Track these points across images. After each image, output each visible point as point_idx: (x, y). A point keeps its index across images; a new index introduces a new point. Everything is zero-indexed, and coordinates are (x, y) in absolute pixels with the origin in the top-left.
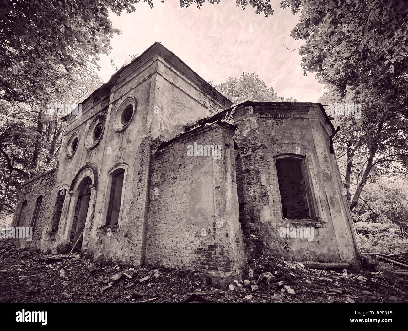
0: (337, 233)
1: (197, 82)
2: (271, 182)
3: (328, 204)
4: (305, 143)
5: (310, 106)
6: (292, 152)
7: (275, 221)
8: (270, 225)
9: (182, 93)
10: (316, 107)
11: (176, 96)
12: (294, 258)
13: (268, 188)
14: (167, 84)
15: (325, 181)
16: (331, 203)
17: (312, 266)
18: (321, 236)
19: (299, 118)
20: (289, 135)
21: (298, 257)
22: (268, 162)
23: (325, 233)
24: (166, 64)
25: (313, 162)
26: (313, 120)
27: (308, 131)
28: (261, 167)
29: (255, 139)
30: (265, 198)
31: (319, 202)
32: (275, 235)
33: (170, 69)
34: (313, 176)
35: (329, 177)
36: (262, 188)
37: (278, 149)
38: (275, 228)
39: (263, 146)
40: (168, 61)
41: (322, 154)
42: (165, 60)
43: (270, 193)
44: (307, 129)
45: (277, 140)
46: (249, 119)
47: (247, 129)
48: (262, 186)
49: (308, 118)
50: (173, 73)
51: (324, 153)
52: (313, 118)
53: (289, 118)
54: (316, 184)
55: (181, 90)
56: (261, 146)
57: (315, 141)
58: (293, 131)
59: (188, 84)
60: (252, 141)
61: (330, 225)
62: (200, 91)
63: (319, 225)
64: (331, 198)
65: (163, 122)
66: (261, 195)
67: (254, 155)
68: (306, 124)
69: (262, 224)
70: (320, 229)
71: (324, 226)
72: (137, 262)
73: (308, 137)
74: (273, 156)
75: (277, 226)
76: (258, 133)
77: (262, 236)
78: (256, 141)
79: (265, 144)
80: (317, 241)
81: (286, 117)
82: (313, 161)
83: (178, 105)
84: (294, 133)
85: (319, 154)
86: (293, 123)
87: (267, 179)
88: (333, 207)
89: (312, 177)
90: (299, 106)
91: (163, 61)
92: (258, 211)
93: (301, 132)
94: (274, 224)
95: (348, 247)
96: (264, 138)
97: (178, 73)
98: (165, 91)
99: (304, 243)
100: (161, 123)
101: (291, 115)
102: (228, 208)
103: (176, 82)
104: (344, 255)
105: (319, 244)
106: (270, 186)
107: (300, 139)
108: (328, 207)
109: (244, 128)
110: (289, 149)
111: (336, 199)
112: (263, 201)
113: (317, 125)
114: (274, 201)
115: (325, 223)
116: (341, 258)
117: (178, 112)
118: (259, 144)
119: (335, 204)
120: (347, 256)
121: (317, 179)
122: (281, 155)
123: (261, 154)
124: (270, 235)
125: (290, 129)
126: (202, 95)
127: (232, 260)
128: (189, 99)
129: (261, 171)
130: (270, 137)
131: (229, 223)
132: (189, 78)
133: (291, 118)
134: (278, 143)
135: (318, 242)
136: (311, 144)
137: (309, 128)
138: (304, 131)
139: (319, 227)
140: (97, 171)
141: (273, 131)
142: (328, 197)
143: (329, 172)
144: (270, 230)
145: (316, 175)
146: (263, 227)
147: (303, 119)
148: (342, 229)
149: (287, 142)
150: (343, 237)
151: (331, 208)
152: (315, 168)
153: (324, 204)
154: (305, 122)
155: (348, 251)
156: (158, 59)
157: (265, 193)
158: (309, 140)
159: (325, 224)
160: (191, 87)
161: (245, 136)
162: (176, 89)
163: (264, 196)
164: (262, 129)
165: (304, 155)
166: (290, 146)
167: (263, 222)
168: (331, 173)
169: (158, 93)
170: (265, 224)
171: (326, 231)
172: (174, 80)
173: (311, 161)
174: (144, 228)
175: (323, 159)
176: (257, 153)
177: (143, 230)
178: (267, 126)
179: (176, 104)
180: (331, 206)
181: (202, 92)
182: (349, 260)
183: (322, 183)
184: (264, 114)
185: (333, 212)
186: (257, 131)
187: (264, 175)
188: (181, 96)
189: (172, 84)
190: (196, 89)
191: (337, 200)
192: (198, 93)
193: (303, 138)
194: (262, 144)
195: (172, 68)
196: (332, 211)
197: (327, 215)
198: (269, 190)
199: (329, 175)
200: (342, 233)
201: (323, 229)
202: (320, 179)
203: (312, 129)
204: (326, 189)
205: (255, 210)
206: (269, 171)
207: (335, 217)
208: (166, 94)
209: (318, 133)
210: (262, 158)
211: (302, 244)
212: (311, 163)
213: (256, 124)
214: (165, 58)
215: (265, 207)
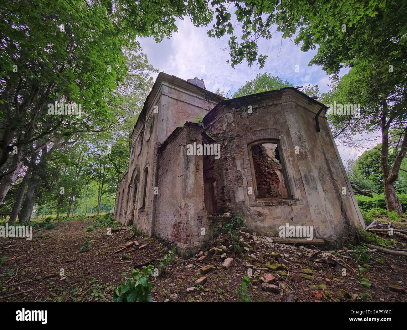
0: (312, 209)
1: (201, 93)
2: (246, 166)
3: (303, 182)
4: (278, 127)
5: (282, 92)
6: (266, 137)
7: (249, 200)
8: (244, 204)
9: (187, 104)
10: (288, 91)
11: (180, 108)
12: (266, 233)
13: (243, 172)
14: (171, 100)
15: (299, 160)
16: (306, 181)
17: (281, 241)
18: (295, 213)
19: (273, 105)
20: (263, 122)
21: (270, 233)
22: (242, 149)
23: (299, 210)
24: (170, 86)
25: (286, 144)
26: (286, 104)
27: (281, 116)
28: (237, 155)
29: (231, 131)
30: (240, 181)
31: (293, 180)
32: (248, 212)
33: (174, 89)
34: (287, 156)
35: (304, 156)
36: (237, 172)
37: (252, 136)
38: (249, 207)
39: (238, 136)
40: (172, 84)
41: (296, 134)
42: (170, 83)
43: (244, 176)
44: (281, 113)
45: (251, 129)
46: (226, 115)
47: (225, 124)
48: (237, 171)
49: (282, 103)
50: (177, 91)
51: (298, 133)
52: (286, 102)
53: (262, 107)
54: (290, 164)
55: (185, 102)
56: (236, 136)
57: (289, 123)
58: (267, 117)
59: (192, 97)
60: (229, 133)
61: (305, 202)
62: (204, 100)
63: (292, 202)
64: (305, 176)
65: (168, 129)
66: (236, 178)
67: (231, 144)
68: (280, 109)
69: (237, 204)
70: (293, 207)
71: (298, 203)
72: (150, 234)
73: (281, 121)
74: (247, 143)
75: (250, 204)
76: (234, 125)
77: (237, 214)
78: (233, 133)
79: (241, 134)
80: (290, 217)
81: (259, 107)
82: (286, 142)
83: (183, 114)
84: (268, 119)
85: (293, 135)
86: (266, 111)
87: (242, 164)
88: (308, 184)
89: (285, 158)
90: (272, 94)
91: (167, 84)
92: (234, 192)
93: (274, 117)
94: (248, 203)
95: (325, 224)
96: (239, 128)
97: (181, 90)
98: (170, 106)
99: (276, 219)
100: (167, 131)
101: (264, 104)
102: (189, 192)
103: (180, 97)
104: (320, 232)
105: (293, 220)
106: (245, 170)
107: (274, 124)
108: (302, 185)
109: (223, 124)
110: (262, 135)
111: (311, 176)
112: (239, 183)
113: (291, 108)
114: (248, 183)
115: (299, 200)
116: (317, 234)
117: (183, 120)
118: (235, 135)
119: (311, 182)
120: (324, 233)
121: (290, 159)
122: (255, 141)
123: (236, 143)
124: (243, 213)
125: (263, 117)
126: (207, 102)
127: (191, 234)
128: (194, 107)
129: (236, 158)
130: (244, 128)
131: (189, 204)
132: (192, 92)
133: (264, 106)
134: (252, 131)
135: (292, 219)
136: (285, 127)
137: (282, 112)
138: (277, 116)
139: (291, 205)
140: (139, 170)
141: (247, 121)
142: (303, 175)
143: (303, 151)
144: (244, 208)
145: (289, 156)
146: (238, 206)
147: (276, 105)
148: (317, 206)
149: (260, 128)
150: (320, 213)
151: (305, 186)
152: (289, 149)
153: (298, 182)
154: (278, 108)
155: (325, 228)
156: (163, 84)
157: (240, 176)
158: (282, 123)
159: (299, 202)
160: (195, 98)
161: (224, 129)
162: (180, 103)
163: (240, 179)
164: (238, 121)
165: (277, 138)
166: (263, 132)
167: (237, 202)
168: (305, 151)
169: (164, 109)
170: (239, 203)
171: (299, 208)
172: (178, 97)
173: (284, 143)
174: (153, 209)
175: (297, 139)
176: (233, 142)
177: (153, 211)
178: (242, 118)
179: (180, 114)
180: (305, 183)
181: (206, 100)
182: (326, 237)
183: (296, 162)
184: (239, 108)
185: (307, 190)
186: (233, 124)
187: (239, 161)
188: (186, 107)
189: (176, 100)
190: (200, 99)
191: (312, 178)
192: (202, 101)
193: (276, 123)
194: (237, 135)
195: (175, 88)
196: (306, 188)
197: (301, 193)
198: (243, 174)
199: (304, 153)
200: (318, 209)
201: (296, 207)
202: (293, 159)
203: (286, 113)
204: (300, 168)
205: (231, 192)
206: (244, 157)
207: (310, 194)
208: (171, 108)
209: (291, 115)
210: (237, 146)
211: (274, 220)
212: (284, 144)
213: (232, 118)
214: (169, 82)
215: (239, 189)
